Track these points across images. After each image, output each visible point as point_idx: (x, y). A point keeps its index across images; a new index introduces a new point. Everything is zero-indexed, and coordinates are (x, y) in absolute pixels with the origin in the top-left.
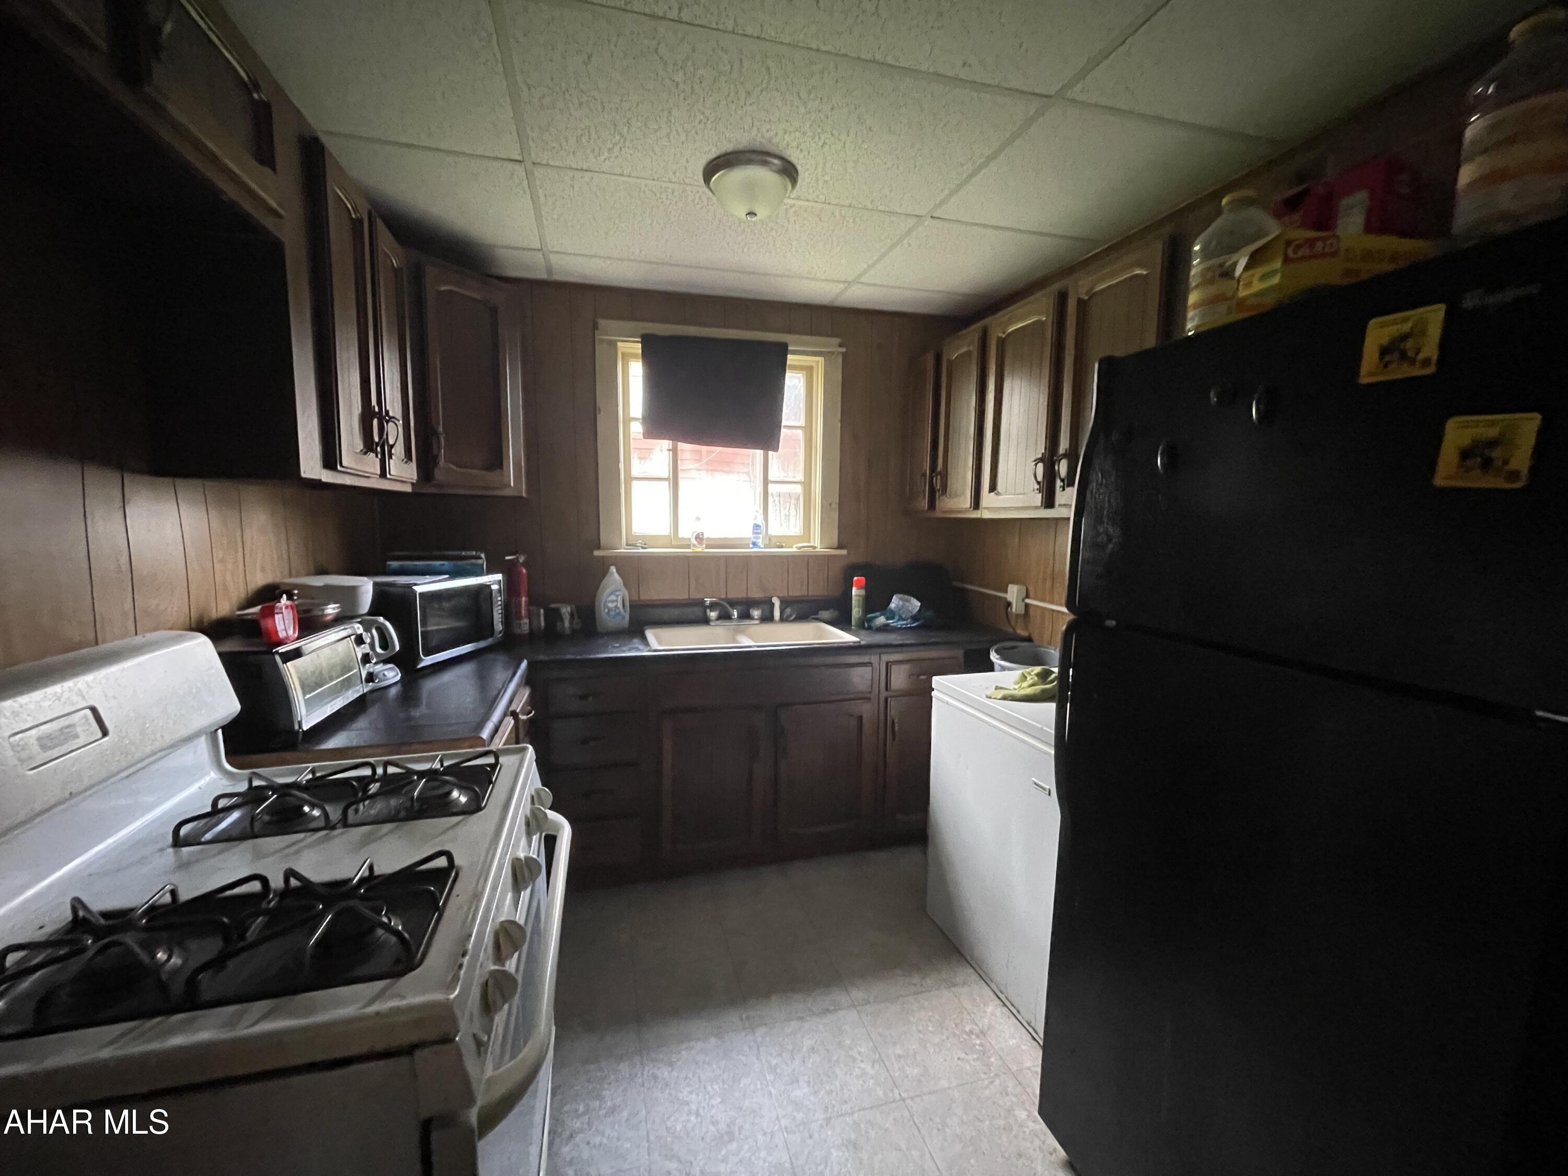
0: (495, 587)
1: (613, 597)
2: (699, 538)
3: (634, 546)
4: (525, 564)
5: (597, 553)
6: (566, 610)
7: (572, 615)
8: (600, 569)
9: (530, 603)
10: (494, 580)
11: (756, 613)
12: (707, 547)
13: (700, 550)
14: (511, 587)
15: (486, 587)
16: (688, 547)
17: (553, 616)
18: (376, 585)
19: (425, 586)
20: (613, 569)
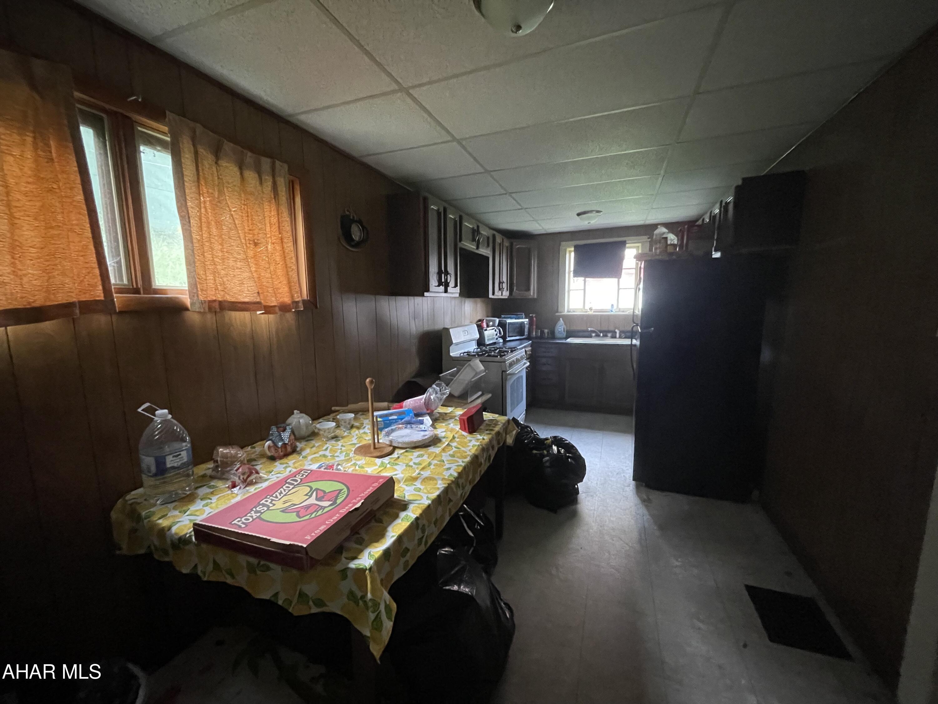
0: (526, 322)
1: (560, 328)
2: (591, 309)
3: (570, 312)
4: (535, 317)
5: (557, 314)
6: (546, 331)
7: (548, 333)
8: (557, 319)
9: (536, 328)
10: (526, 321)
11: (609, 335)
12: (594, 312)
13: (590, 313)
14: (531, 323)
15: (523, 323)
16: (587, 312)
17: (542, 332)
18: (499, 320)
19: (509, 321)
20: (561, 319)
